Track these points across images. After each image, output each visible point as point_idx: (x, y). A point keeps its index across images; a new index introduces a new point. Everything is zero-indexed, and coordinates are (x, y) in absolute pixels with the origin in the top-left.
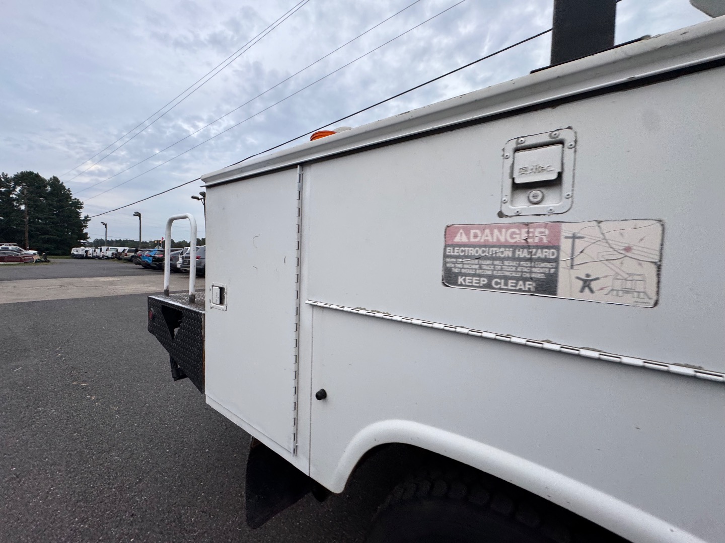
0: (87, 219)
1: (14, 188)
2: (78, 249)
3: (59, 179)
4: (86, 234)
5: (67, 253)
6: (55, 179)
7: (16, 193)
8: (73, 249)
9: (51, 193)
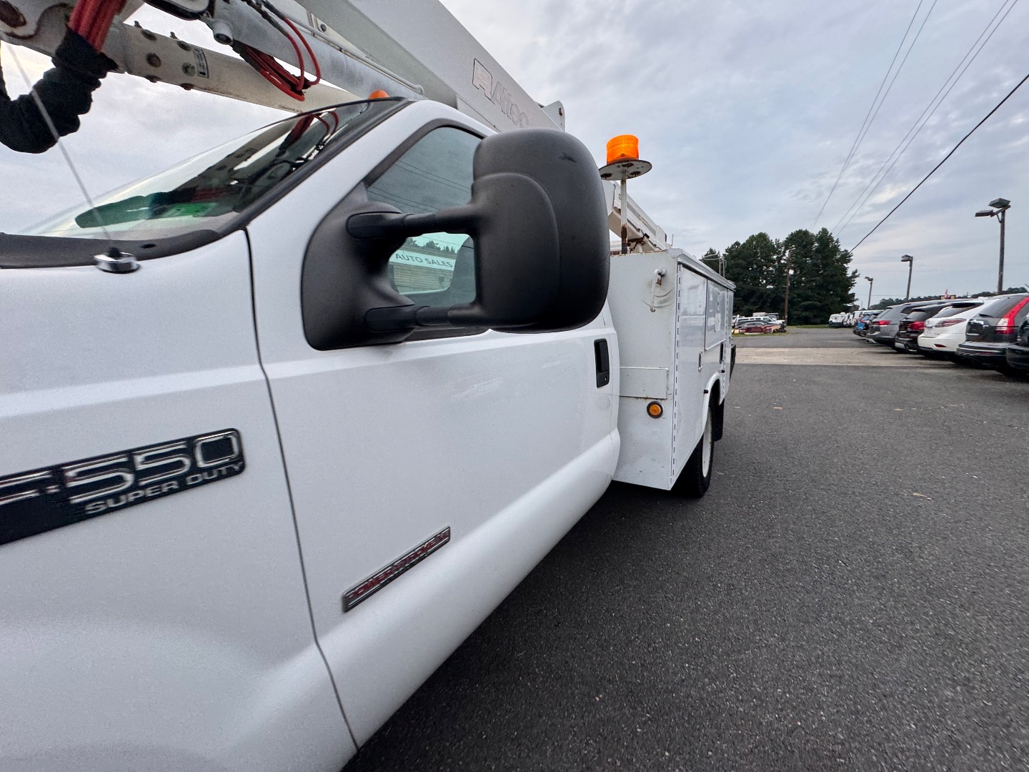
0: (854, 275)
1: (784, 252)
2: (837, 315)
3: (828, 230)
4: (853, 295)
5: (825, 322)
6: (824, 231)
7: (784, 258)
8: (832, 315)
9: (818, 251)
